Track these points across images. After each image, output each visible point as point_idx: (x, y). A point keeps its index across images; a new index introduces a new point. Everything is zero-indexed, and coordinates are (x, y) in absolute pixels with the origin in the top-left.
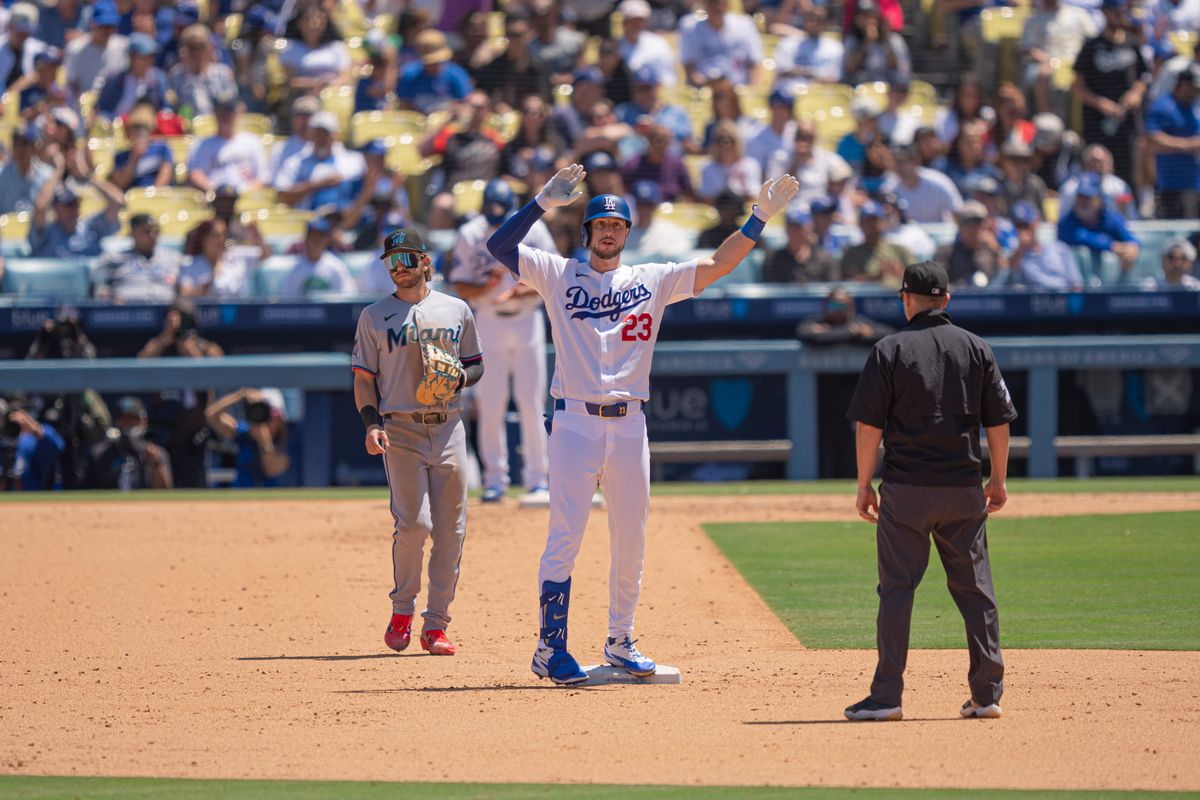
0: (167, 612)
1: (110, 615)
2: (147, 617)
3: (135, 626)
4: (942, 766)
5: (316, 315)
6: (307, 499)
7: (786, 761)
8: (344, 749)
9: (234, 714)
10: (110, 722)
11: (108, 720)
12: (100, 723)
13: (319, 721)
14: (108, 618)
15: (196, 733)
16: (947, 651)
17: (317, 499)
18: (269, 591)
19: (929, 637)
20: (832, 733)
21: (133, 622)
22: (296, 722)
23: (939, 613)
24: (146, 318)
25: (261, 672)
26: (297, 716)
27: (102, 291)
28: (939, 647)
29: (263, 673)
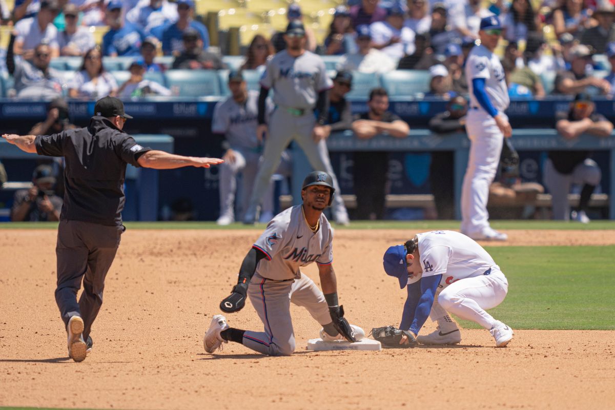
0: (49, 300)
1: (12, 302)
2: (36, 304)
3: (28, 309)
4: (549, 405)
5: (150, 109)
6: (142, 229)
7: (448, 401)
8: (161, 390)
9: (90, 367)
10: (10, 371)
11: (9, 370)
12: (4, 372)
13: (146, 372)
14: (11, 304)
15: (66, 379)
16: (554, 331)
17: (149, 229)
18: (116, 288)
19: (543, 322)
20: (478, 383)
21: (27, 307)
22: (131, 372)
23: (549, 306)
24: (39, 110)
25: (109, 340)
26: (131, 368)
27: (11, 92)
28: (549, 329)
29: (110, 341)
